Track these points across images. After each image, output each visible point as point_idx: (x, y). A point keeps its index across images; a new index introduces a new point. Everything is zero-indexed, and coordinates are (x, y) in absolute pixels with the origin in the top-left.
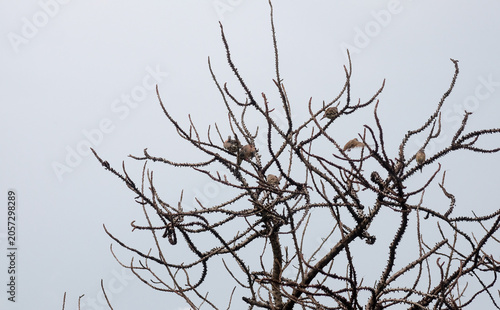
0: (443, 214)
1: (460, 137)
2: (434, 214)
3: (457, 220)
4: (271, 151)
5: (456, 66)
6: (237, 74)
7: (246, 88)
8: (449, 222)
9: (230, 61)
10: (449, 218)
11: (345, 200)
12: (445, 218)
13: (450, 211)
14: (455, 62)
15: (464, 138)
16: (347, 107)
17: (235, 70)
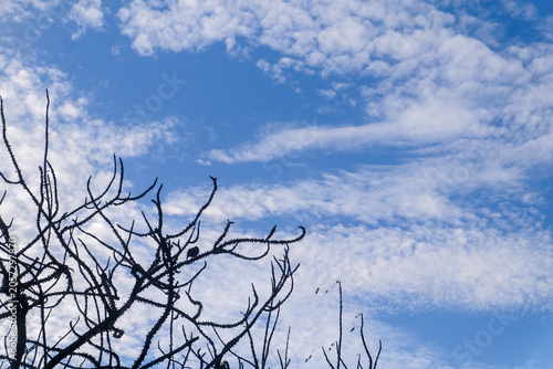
0: (192, 317)
1: (222, 242)
2: (184, 315)
3: (204, 324)
4: (39, 227)
5: (215, 183)
6: (10, 150)
7: (16, 166)
8: (197, 324)
9: (4, 137)
10: (197, 320)
11: (100, 291)
12: (193, 320)
13: (198, 315)
14: (214, 180)
15: (226, 244)
16: (117, 198)
17: (8, 146)
